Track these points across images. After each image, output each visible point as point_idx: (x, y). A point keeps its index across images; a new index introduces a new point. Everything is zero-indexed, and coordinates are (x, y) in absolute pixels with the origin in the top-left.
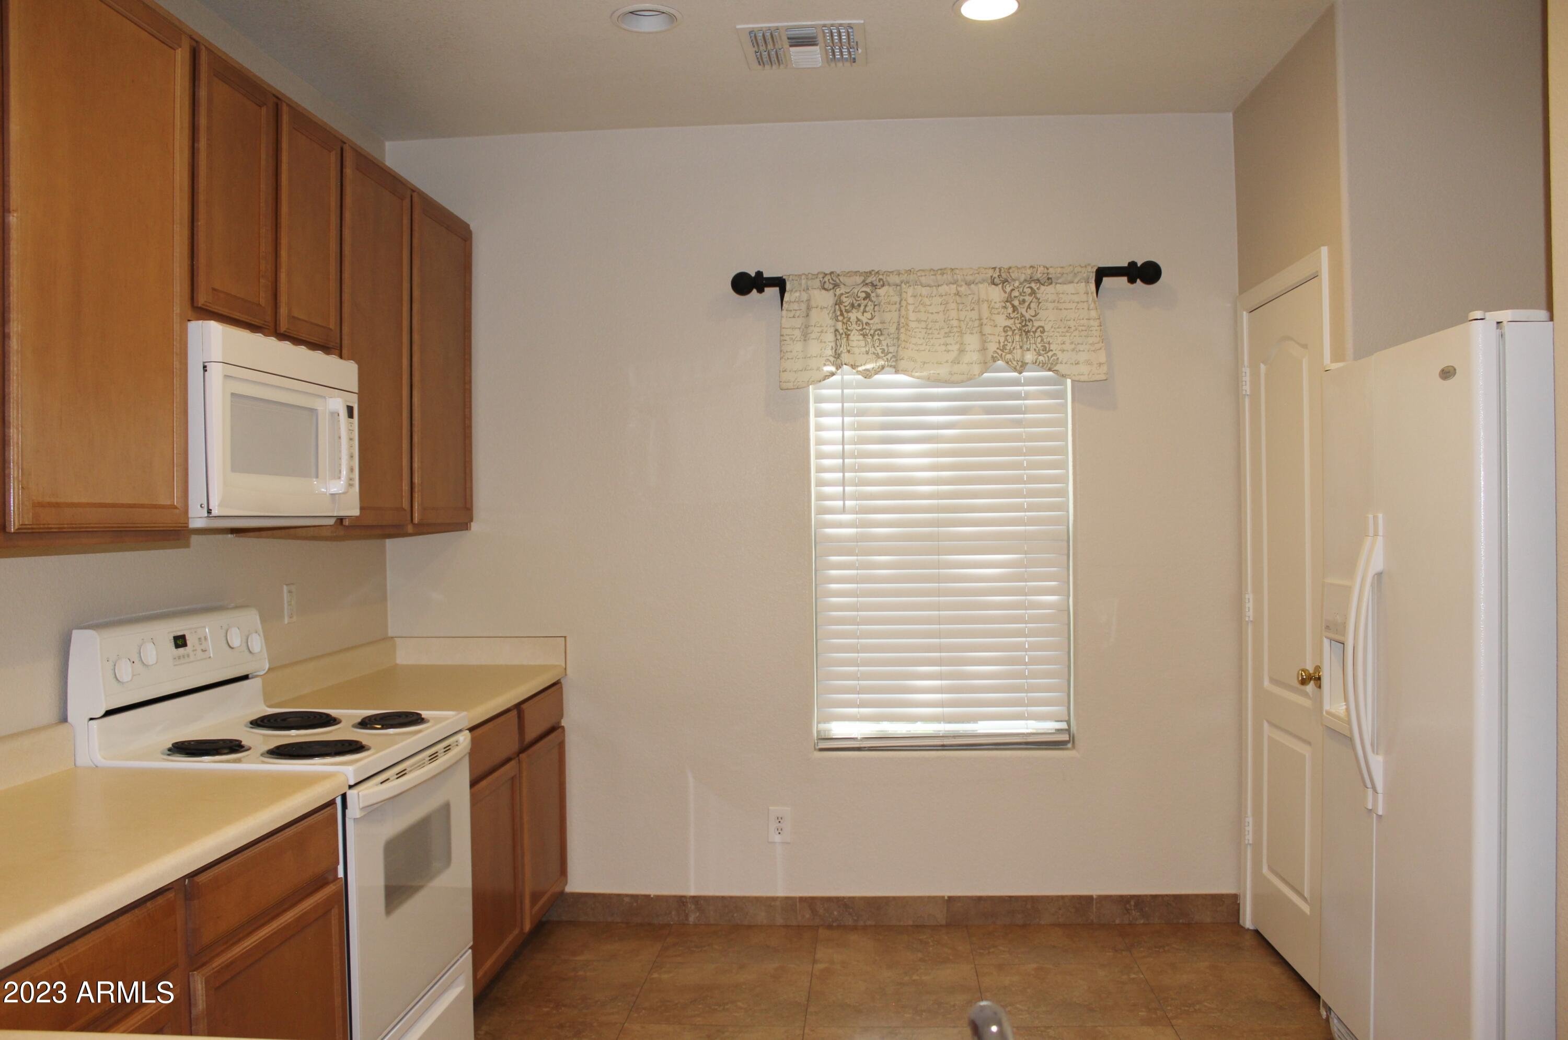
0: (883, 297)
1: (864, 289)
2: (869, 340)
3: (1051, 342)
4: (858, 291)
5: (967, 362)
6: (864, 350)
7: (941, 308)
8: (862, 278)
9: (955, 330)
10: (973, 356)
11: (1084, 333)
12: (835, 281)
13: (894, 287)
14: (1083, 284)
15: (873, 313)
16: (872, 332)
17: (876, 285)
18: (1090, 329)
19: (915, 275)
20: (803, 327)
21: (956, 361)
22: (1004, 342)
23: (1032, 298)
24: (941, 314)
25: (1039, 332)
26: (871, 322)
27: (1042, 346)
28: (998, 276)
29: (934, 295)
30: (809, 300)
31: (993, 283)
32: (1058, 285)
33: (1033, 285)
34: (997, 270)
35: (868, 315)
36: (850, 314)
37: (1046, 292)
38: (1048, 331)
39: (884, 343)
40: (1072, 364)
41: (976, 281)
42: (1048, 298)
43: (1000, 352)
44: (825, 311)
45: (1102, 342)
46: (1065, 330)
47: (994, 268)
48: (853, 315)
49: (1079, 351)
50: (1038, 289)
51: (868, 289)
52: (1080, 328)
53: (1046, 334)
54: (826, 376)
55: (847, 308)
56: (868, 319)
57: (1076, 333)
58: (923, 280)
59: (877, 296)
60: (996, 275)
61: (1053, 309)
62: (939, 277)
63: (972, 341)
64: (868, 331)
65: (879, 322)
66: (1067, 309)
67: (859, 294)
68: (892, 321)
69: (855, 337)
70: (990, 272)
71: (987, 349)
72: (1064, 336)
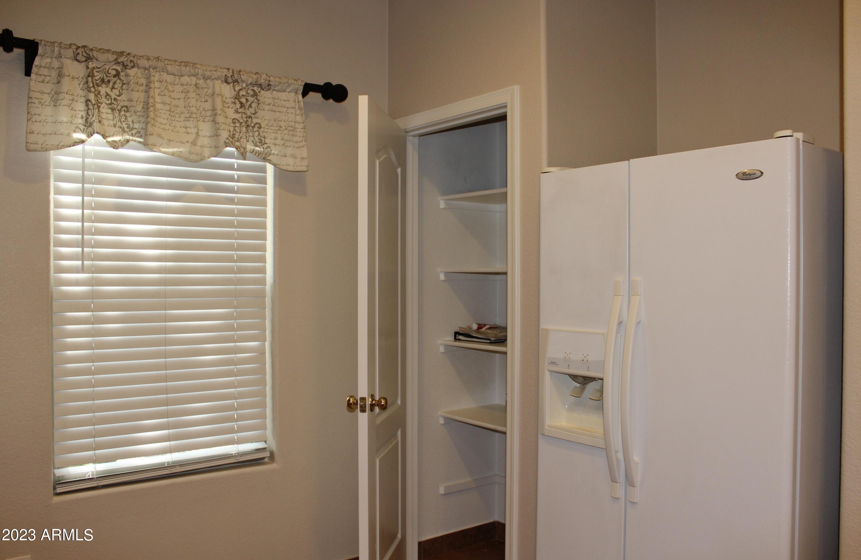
0: (132, 78)
1: (115, 67)
2: (117, 115)
3: (266, 137)
4: (109, 68)
5: (200, 145)
6: (111, 123)
7: (183, 95)
8: (115, 57)
9: (194, 116)
10: (204, 141)
11: (291, 133)
12: (89, 55)
13: (143, 70)
14: (293, 94)
15: (121, 91)
16: (119, 107)
17: (127, 66)
18: (296, 130)
19: (162, 63)
20: (53, 92)
21: (194, 143)
22: (233, 132)
23: (254, 99)
24: (182, 100)
25: (257, 128)
26: (118, 98)
27: (259, 139)
28: (231, 76)
29: (176, 84)
30: (61, 68)
31: (226, 82)
32: (274, 92)
33: (255, 88)
34: (231, 71)
35: (116, 92)
36: (100, 88)
37: (265, 96)
38: (264, 128)
39: (130, 119)
40: (282, 156)
41: (213, 77)
42: (265, 101)
43: (231, 140)
44: (76, 82)
45: (305, 142)
46: (277, 128)
47: (228, 69)
48: (103, 90)
49: (287, 146)
50: (259, 92)
51: (119, 68)
52: (289, 128)
53: (262, 129)
54: (77, 142)
55: (98, 82)
56: (116, 95)
57: (286, 132)
58: (169, 68)
59: (127, 75)
60: (229, 75)
61: (269, 110)
62: (183, 68)
63: (206, 128)
64: (115, 106)
65: (126, 99)
66: (280, 112)
67: (110, 71)
68: (139, 100)
69: (105, 109)
70: (225, 72)
71: (219, 135)
72: (276, 133)
